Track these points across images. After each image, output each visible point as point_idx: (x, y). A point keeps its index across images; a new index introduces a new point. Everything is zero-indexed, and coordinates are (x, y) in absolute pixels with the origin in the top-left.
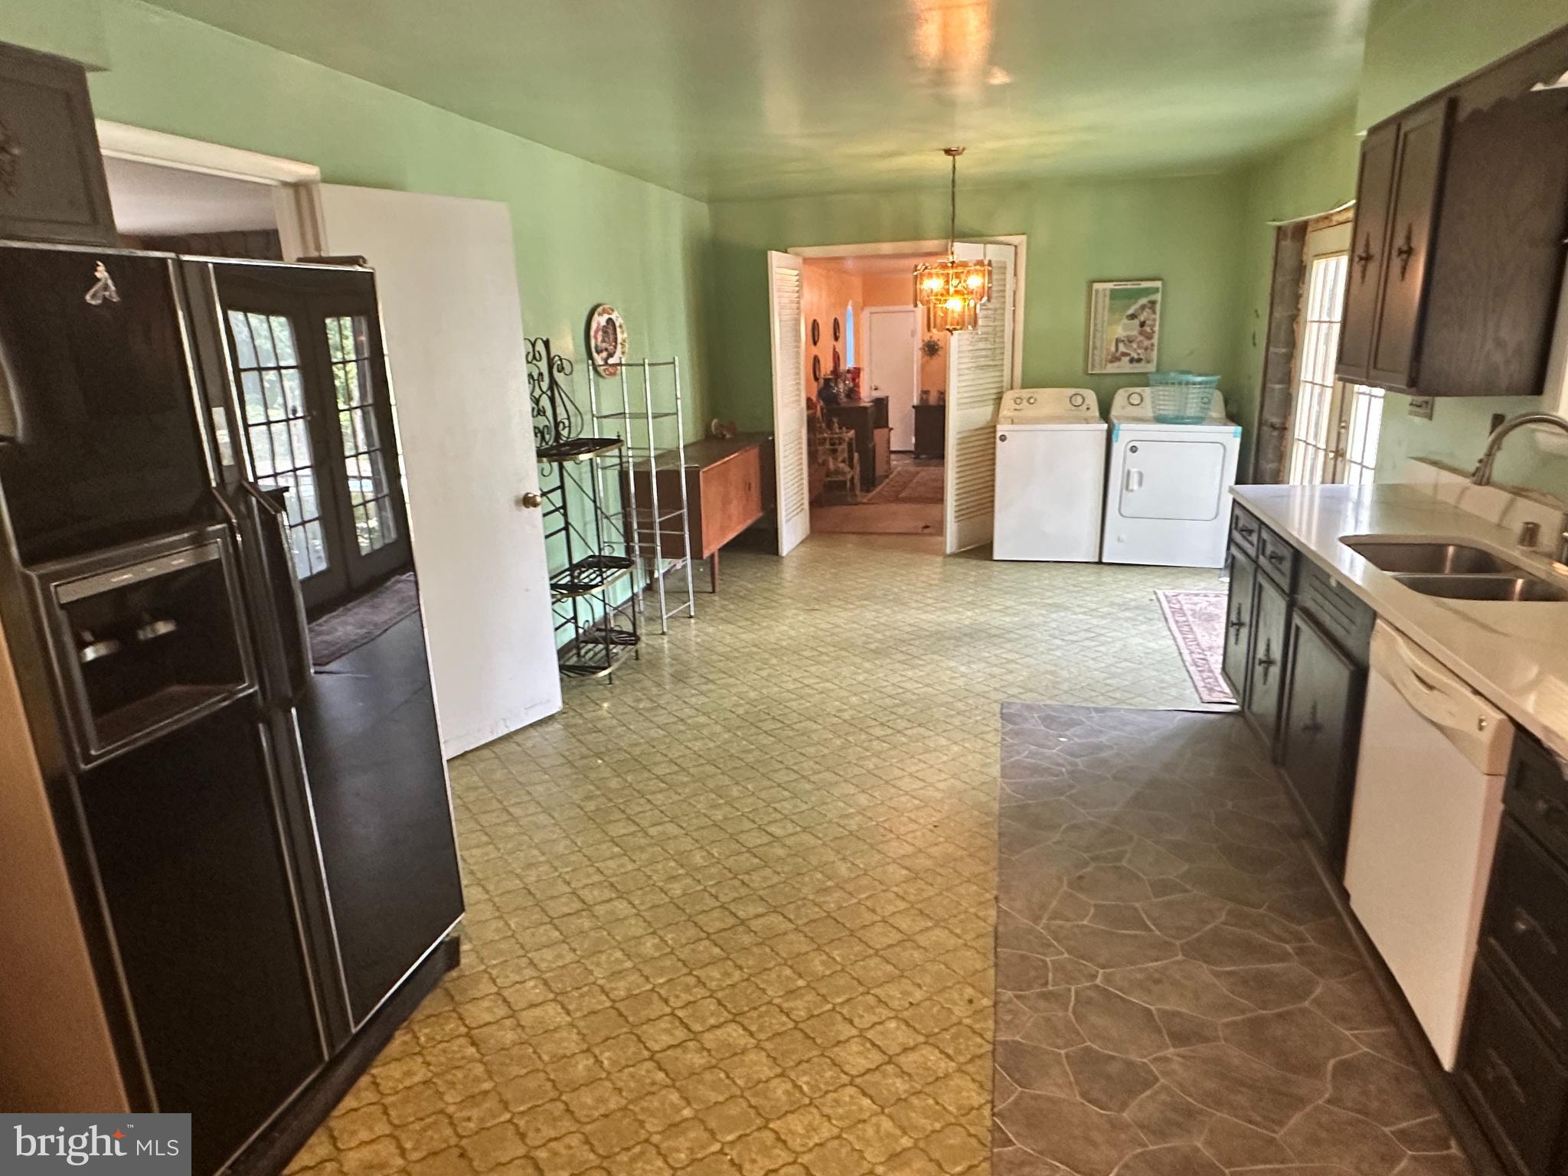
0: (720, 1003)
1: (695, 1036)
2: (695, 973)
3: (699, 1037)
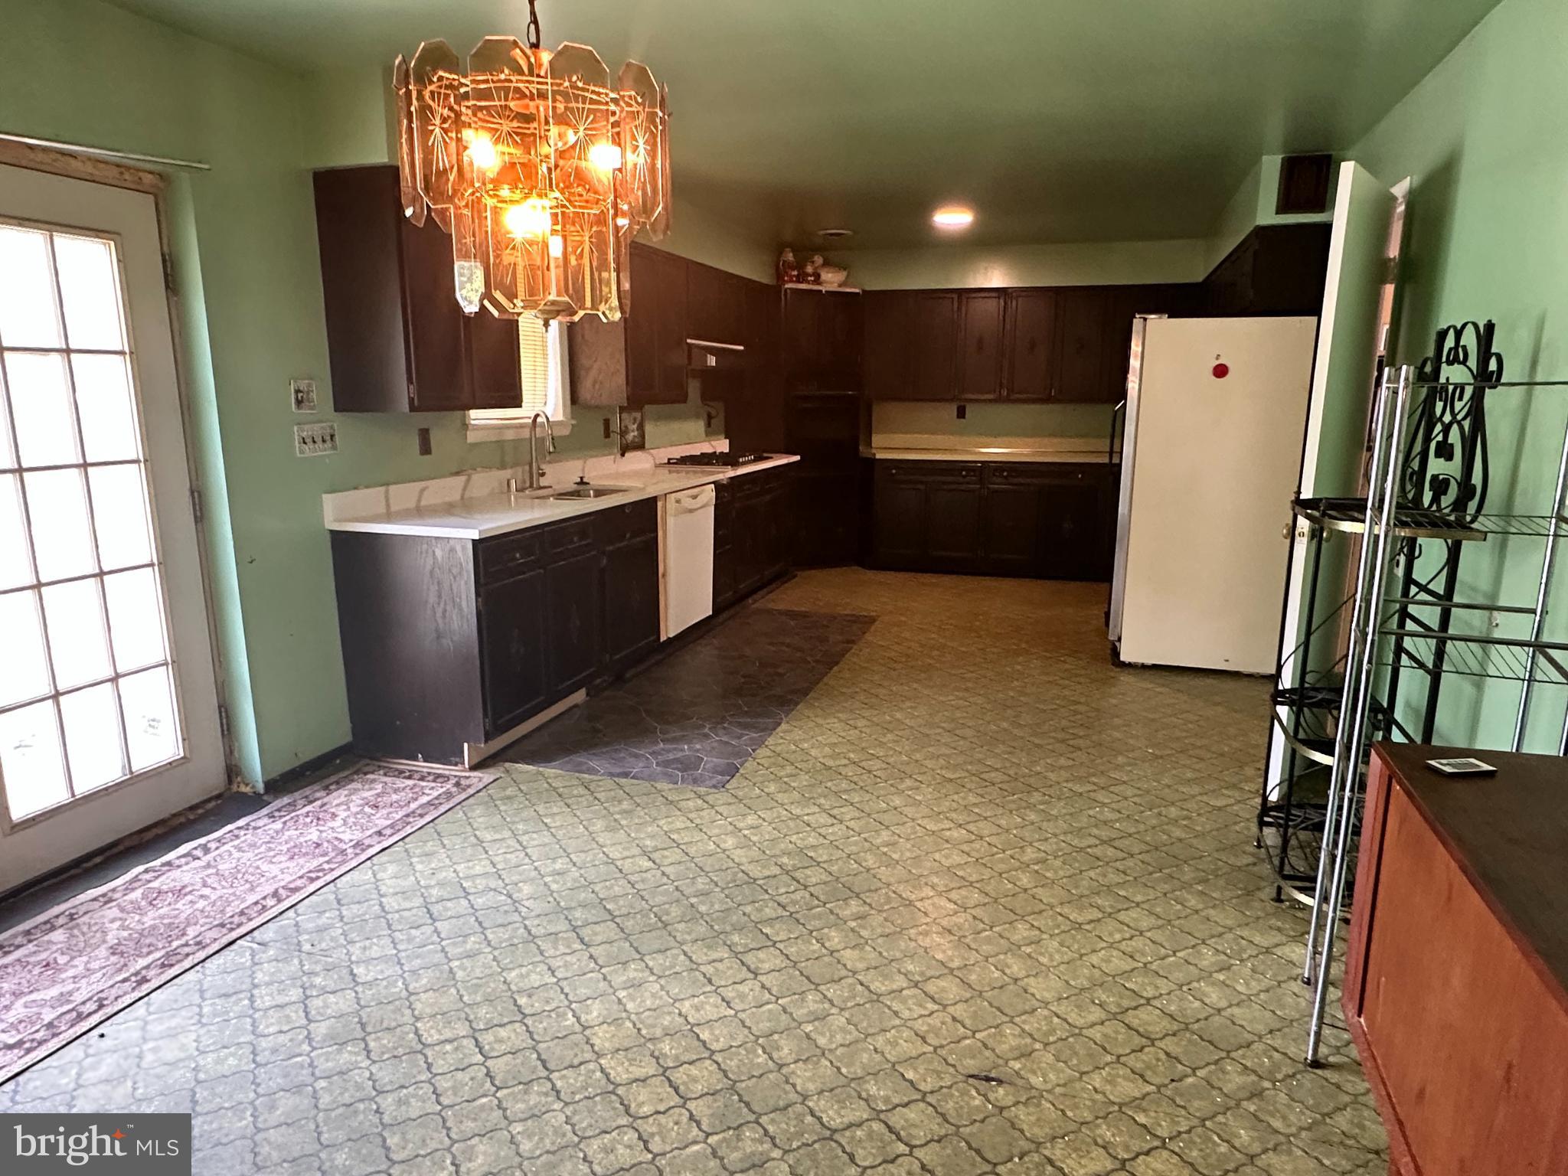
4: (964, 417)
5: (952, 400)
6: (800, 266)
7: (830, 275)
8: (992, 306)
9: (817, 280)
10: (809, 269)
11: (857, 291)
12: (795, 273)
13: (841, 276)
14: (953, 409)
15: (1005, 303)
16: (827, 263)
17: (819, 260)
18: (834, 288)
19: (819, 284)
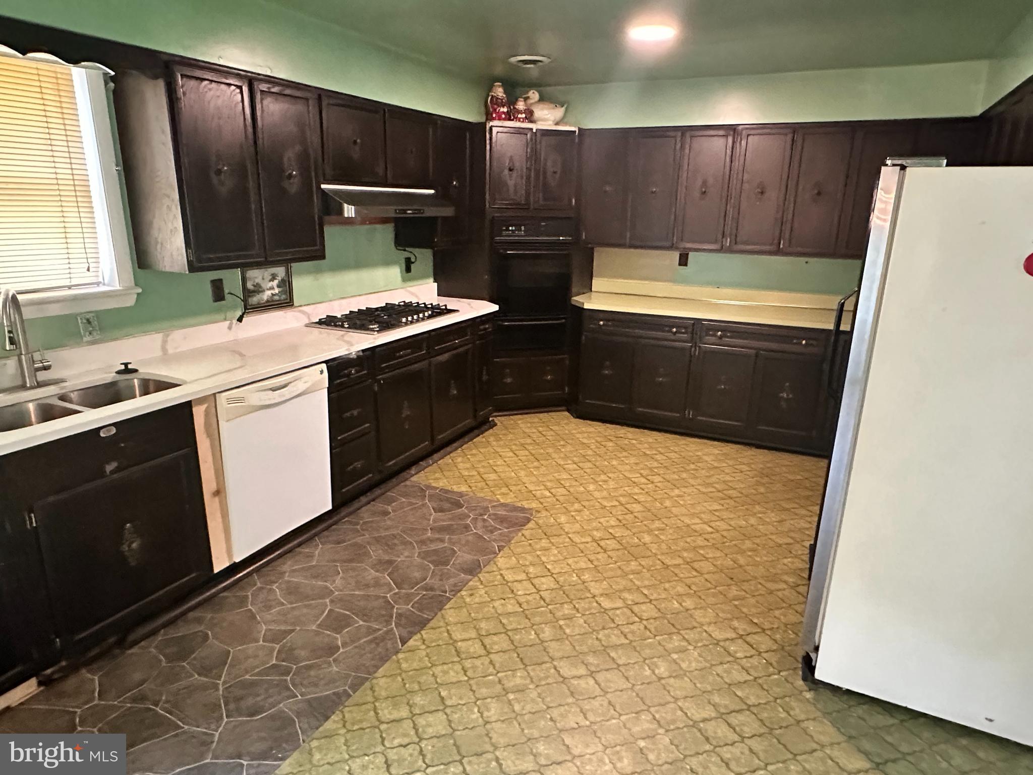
0: (613, 621)
1: (628, 606)
2: (628, 641)
3: (625, 605)
4: (686, 265)
5: (671, 247)
6: (511, 102)
7: (546, 112)
8: (718, 145)
9: (530, 116)
10: (521, 105)
11: (573, 129)
12: (505, 110)
13: (559, 113)
14: (676, 255)
15: (734, 142)
16: (542, 99)
17: (534, 95)
18: (549, 126)
19: (531, 122)
